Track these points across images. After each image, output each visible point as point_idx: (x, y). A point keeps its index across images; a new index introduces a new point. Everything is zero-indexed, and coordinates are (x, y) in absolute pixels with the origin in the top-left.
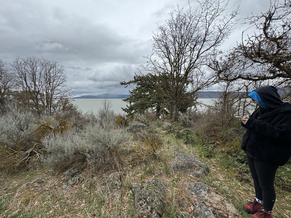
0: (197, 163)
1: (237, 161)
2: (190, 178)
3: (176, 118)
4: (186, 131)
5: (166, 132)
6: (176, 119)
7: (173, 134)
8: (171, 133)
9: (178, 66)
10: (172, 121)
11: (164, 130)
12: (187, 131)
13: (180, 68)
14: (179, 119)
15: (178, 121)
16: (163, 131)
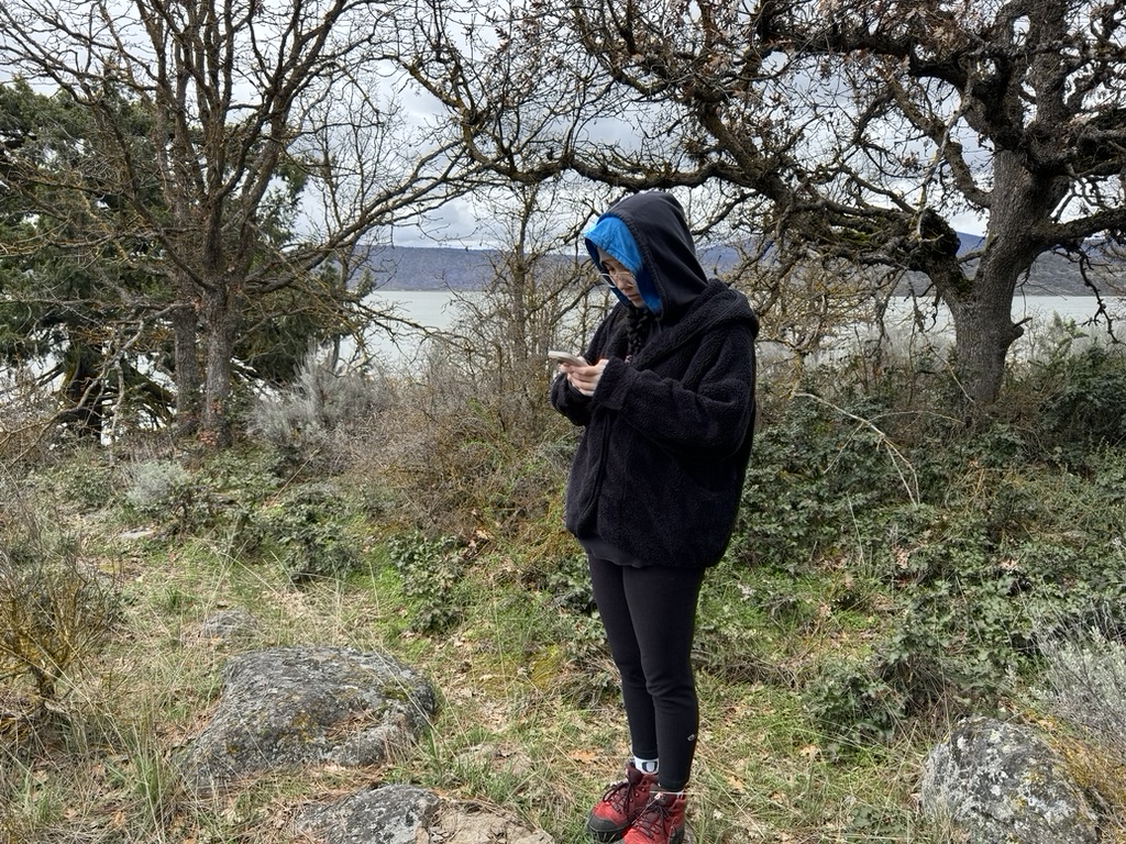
0: (367, 684)
1: (567, 607)
2: (323, 789)
3: (229, 424)
4: (301, 501)
5: (149, 532)
6: (232, 434)
7: (206, 539)
8: (192, 530)
9: (207, 35)
10: (200, 453)
11: (133, 526)
12: (310, 502)
13: (223, 53)
14: (249, 431)
15: (246, 448)
16: (128, 535)
